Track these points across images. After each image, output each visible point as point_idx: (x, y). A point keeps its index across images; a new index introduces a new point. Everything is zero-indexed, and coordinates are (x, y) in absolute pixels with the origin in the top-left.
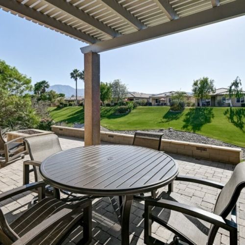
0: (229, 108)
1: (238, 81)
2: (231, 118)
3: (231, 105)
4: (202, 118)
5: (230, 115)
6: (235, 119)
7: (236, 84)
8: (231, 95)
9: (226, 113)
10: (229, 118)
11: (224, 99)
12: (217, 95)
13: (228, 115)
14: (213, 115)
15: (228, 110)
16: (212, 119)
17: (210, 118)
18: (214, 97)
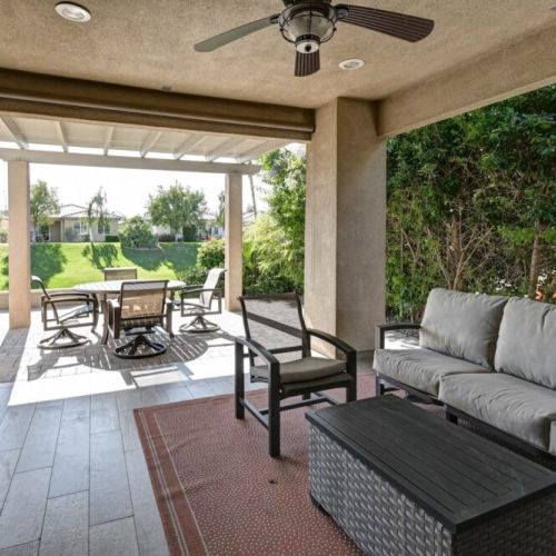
0: (89, 244)
1: (102, 196)
2: (95, 261)
3: (91, 238)
4: (44, 265)
5: (94, 256)
6: (102, 262)
7: (98, 200)
8: (91, 220)
9: (85, 253)
10: (92, 261)
11: (77, 227)
12: (63, 219)
13: (90, 256)
14: (63, 257)
15: (88, 248)
16: (63, 265)
17: (59, 263)
18: (58, 223)
